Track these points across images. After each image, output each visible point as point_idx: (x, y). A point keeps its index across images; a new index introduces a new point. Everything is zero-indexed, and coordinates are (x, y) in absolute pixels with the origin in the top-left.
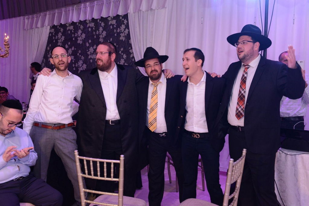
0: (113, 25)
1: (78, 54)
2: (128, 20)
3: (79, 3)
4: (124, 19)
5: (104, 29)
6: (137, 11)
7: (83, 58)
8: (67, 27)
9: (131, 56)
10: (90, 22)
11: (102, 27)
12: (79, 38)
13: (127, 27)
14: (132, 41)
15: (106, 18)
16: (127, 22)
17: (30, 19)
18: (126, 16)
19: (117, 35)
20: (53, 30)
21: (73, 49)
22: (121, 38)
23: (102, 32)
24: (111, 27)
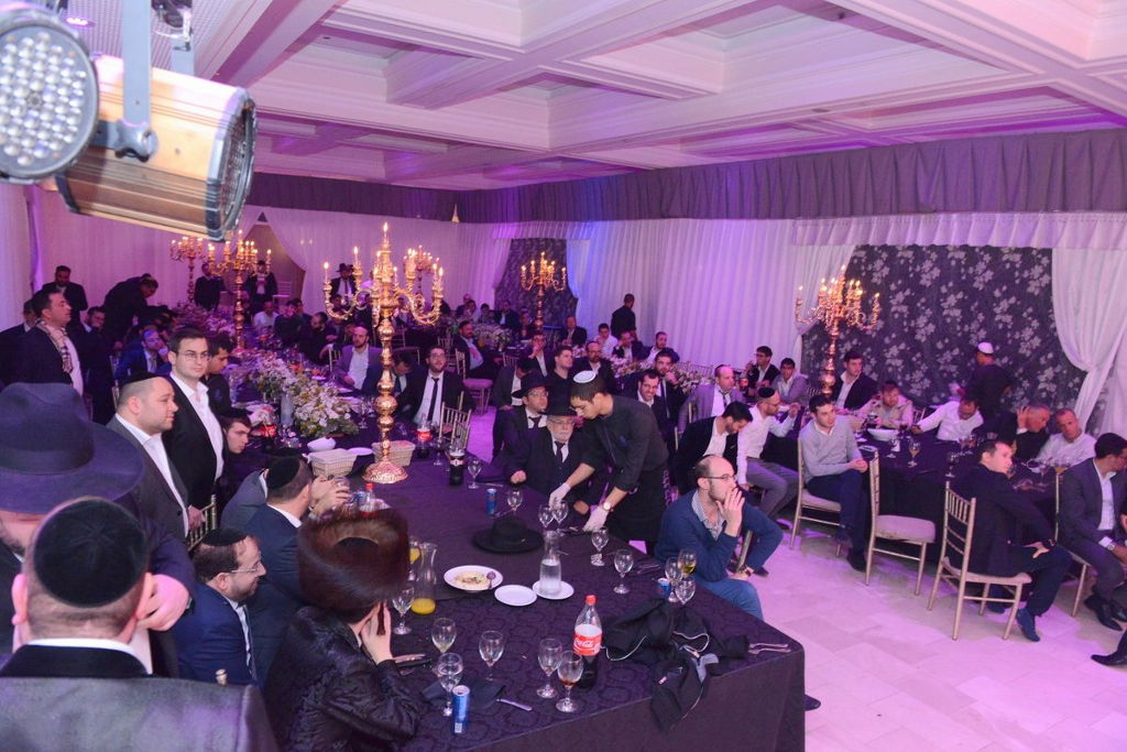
0: (1013, 264)
1: (919, 305)
2: (1050, 259)
3: (935, 211)
4: (1042, 257)
5: (989, 266)
6: (1078, 246)
7: (929, 312)
8: (898, 251)
9: (1052, 326)
10: (956, 249)
11: (984, 263)
12: (924, 276)
13: (1048, 270)
14: (1055, 299)
15: (998, 249)
16: (1047, 261)
17: (809, 227)
18: (1047, 252)
19: (1021, 282)
20: (862, 254)
21: (908, 292)
22: (1030, 290)
23: (985, 271)
24: (1008, 266)
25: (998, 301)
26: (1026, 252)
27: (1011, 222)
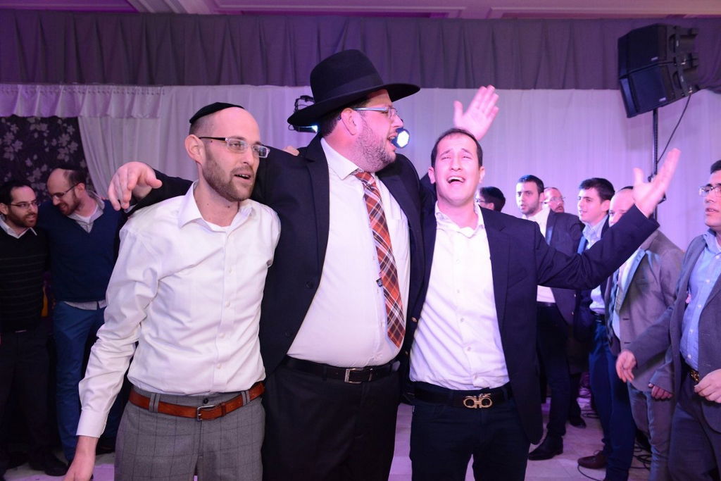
2: (77, 127)
4: (69, 125)
5: (18, 137)
6: (98, 115)
11: (11, 134)
15: (24, 119)
16: (75, 130)
18: (73, 121)
19: (50, 150)
22: (60, 158)
23: (13, 142)
24: (36, 135)
26: (52, 120)
27: (34, 93)
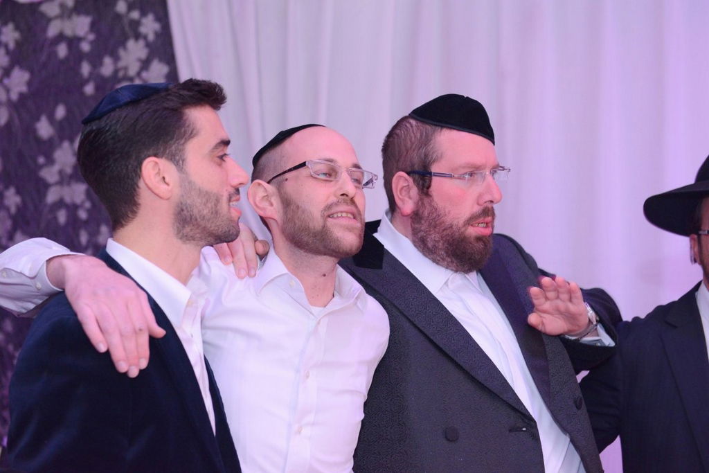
0: (73, 42)
2: (163, 18)
5: (17, 58)
13: (162, 49)
16: (157, 26)
23: (7, 72)
24: (62, 51)
25: (47, 148)
